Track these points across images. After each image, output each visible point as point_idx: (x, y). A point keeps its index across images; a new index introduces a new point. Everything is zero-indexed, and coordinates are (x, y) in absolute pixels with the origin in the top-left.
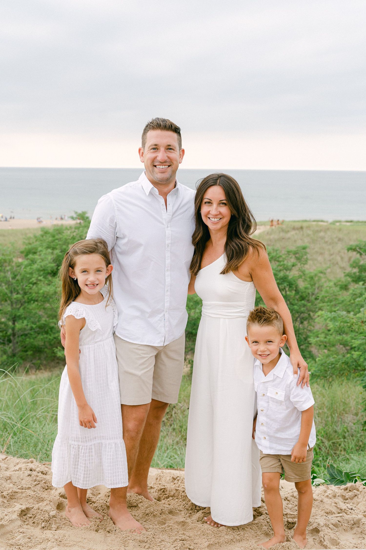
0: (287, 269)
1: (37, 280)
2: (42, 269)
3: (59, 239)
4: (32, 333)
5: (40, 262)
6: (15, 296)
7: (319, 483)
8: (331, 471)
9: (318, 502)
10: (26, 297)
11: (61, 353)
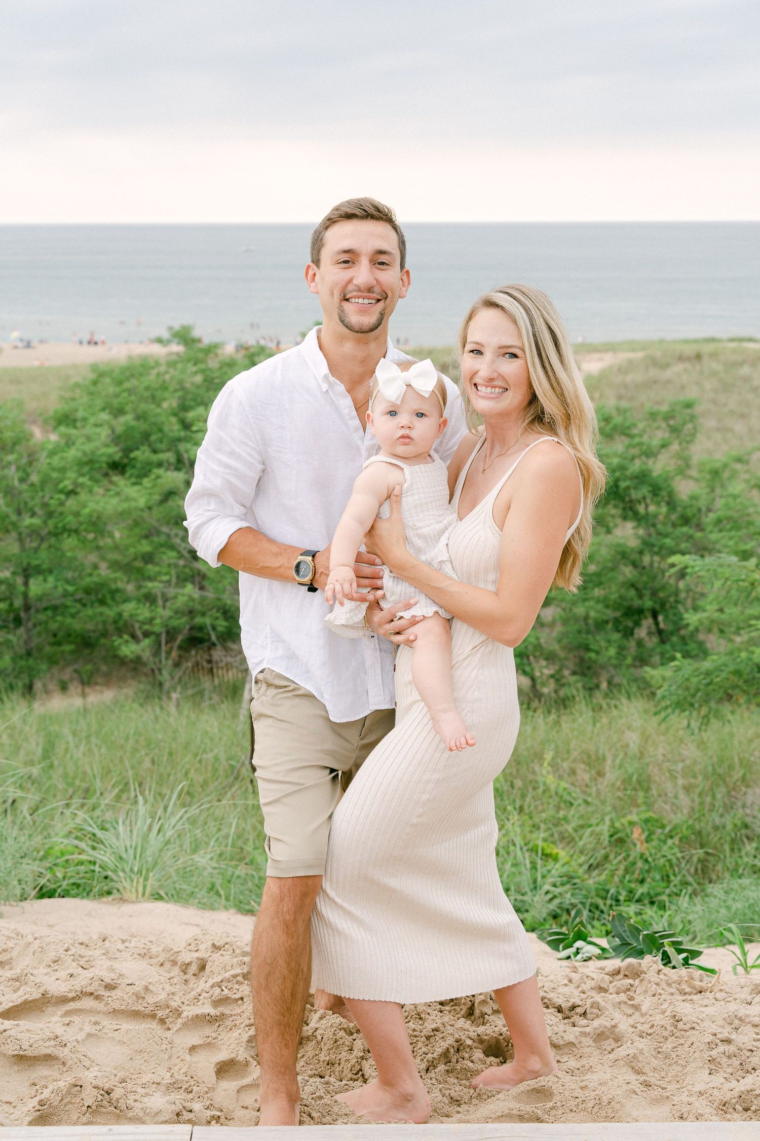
0: (649, 454)
1: (76, 484)
2: (85, 459)
3: (130, 391)
4: (69, 603)
5: (84, 444)
6: (28, 521)
8: (619, 927)
10: (51, 523)
11: (128, 649)
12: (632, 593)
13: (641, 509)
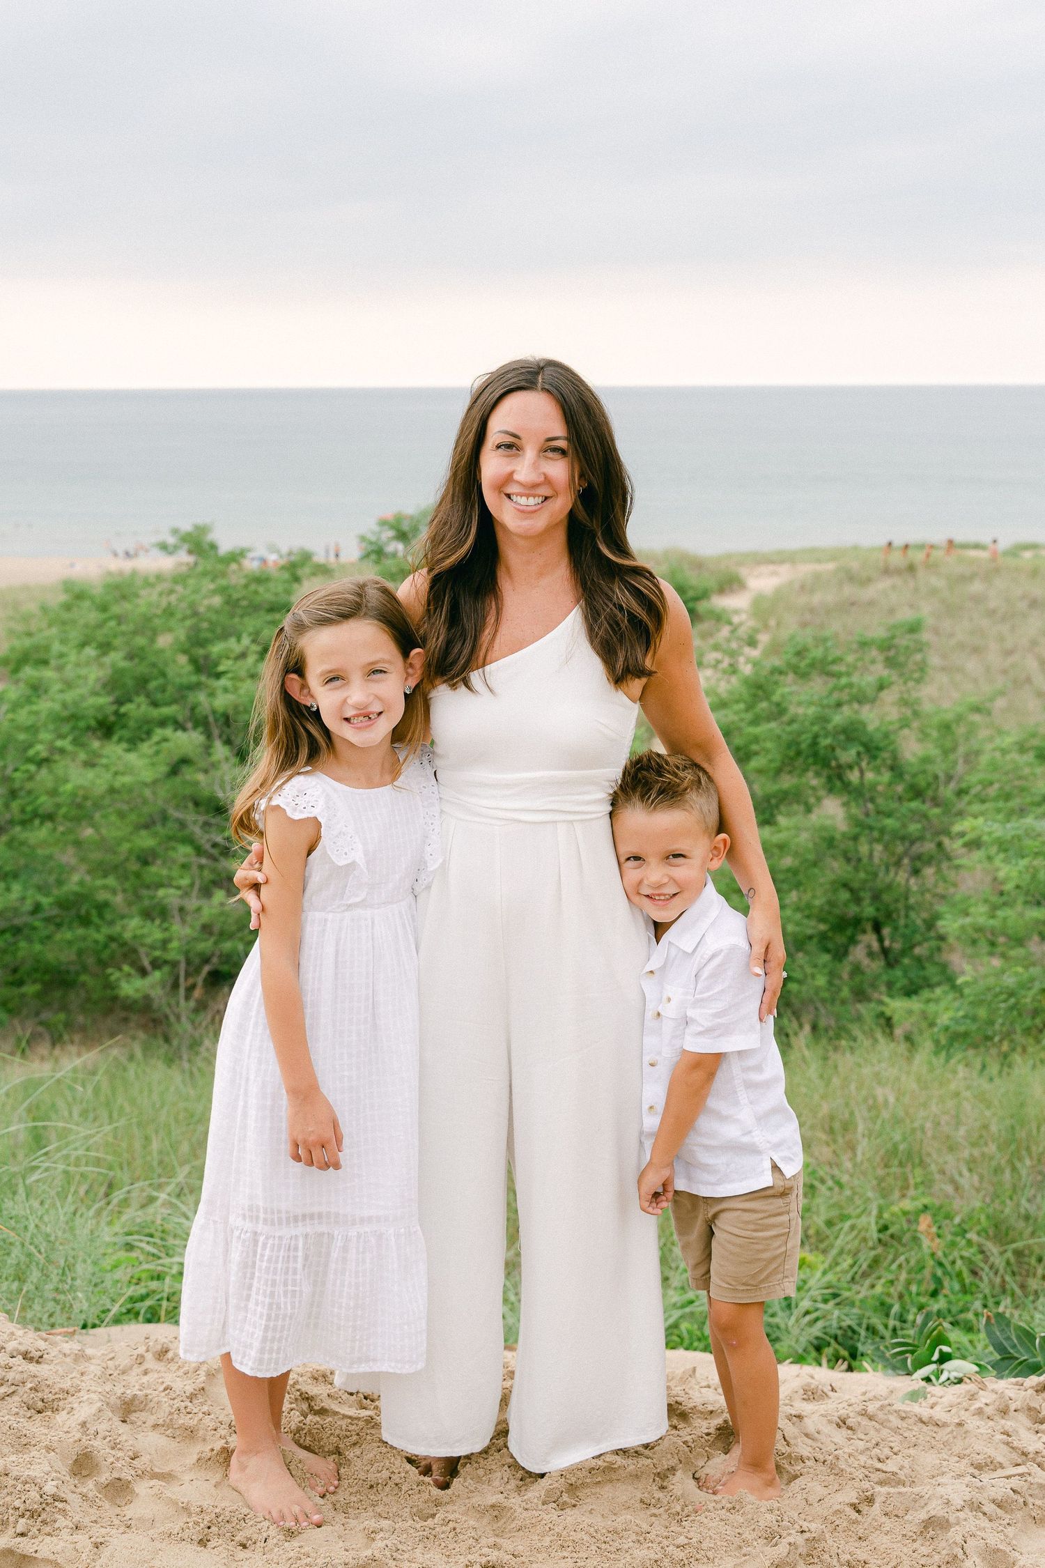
0: (863, 698)
1: (53, 749)
2: (65, 714)
3: (120, 619)
4: (37, 924)
5: (62, 691)
7: (960, 1375)
8: (998, 1333)
9: (949, 1429)
10: (15, 805)
11: (131, 987)
12: (844, 895)
13: (853, 777)
